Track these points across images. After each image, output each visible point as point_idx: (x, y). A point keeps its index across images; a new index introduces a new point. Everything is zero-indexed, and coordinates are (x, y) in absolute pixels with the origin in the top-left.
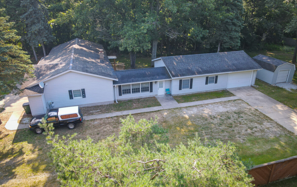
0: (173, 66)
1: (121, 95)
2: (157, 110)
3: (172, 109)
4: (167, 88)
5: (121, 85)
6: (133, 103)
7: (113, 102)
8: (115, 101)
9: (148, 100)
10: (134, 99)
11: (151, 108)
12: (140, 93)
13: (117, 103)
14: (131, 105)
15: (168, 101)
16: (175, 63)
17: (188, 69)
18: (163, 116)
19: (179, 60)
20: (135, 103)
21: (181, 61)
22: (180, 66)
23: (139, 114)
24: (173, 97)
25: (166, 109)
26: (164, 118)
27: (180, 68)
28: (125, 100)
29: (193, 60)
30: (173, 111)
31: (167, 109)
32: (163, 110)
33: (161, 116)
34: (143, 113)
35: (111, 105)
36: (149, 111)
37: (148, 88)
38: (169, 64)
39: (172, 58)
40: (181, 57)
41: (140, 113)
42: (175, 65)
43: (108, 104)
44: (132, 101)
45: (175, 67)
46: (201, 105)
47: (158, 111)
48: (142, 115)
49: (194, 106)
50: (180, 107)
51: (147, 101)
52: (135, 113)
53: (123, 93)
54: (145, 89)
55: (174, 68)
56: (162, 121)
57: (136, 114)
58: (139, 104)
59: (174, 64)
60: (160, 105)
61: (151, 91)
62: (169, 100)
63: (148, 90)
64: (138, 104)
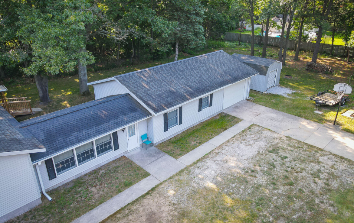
0: (144, 90)
1: (56, 177)
2: (149, 188)
3: (174, 176)
4: (143, 133)
5: (51, 159)
6: (88, 187)
7: (40, 202)
8: (43, 197)
9: (115, 167)
10: (86, 175)
11: (134, 187)
12: (95, 158)
13: (50, 199)
14: (86, 195)
15: (154, 159)
16: (145, 85)
17: (171, 91)
18: (170, 199)
19: (147, 77)
20: (92, 186)
21: (152, 79)
22: (155, 88)
23: (118, 216)
24: (156, 147)
25: (166, 181)
26: (174, 204)
27: (158, 93)
28: (66, 184)
29: (170, 74)
30: (179, 180)
31: (165, 179)
32: (161, 184)
33: (166, 201)
34: (125, 207)
35: (36, 209)
36: (134, 197)
37: (110, 143)
38: (135, 87)
39: (135, 76)
40: (148, 71)
41: (119, 210)
42: (145, 87)
43: (27, 210)
44: (84, 182)
45: (148, 92)
46: (213, 151)
47: (153, 189)
48: (128, 215)
49: (204, 157)
50: (185, 166)
51: (115, 170)
52: (109, 215)
53: (59, 171)
54: (103, 148)
55: (149, 95)
56: (176, 213)
57: (111, 216)
58: (103, 186)
59: (143, 86)
60: (147, 174)
61: (117, 147)
62: (154, 156)
63: (110, 148)
64: (101, 184)
